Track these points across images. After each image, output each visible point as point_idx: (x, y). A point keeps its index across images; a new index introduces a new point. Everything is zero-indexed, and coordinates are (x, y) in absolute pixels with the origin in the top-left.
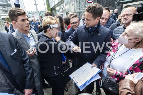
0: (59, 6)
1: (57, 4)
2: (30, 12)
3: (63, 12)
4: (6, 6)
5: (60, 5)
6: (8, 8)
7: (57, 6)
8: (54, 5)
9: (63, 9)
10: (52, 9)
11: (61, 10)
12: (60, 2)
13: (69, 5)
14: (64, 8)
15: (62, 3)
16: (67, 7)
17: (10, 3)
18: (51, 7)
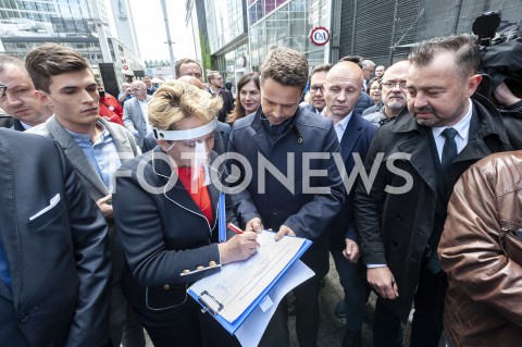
0: (234, 49)
1: (229, 45)
2: (154, 61)
3: (245, 66)
4: (84, 44)
5: (238, 46)
6: (91, 49)
7: (230, 51)
8: (221, 47)
9: (245, 58)
10: (214, 57)
11: (240, 61)
12: (237, 39)
13: (261, 49)
14: (247, 57)
15: (243, 43)
16: (255, 54)
17: (95, 35)
18: (212, 53)
